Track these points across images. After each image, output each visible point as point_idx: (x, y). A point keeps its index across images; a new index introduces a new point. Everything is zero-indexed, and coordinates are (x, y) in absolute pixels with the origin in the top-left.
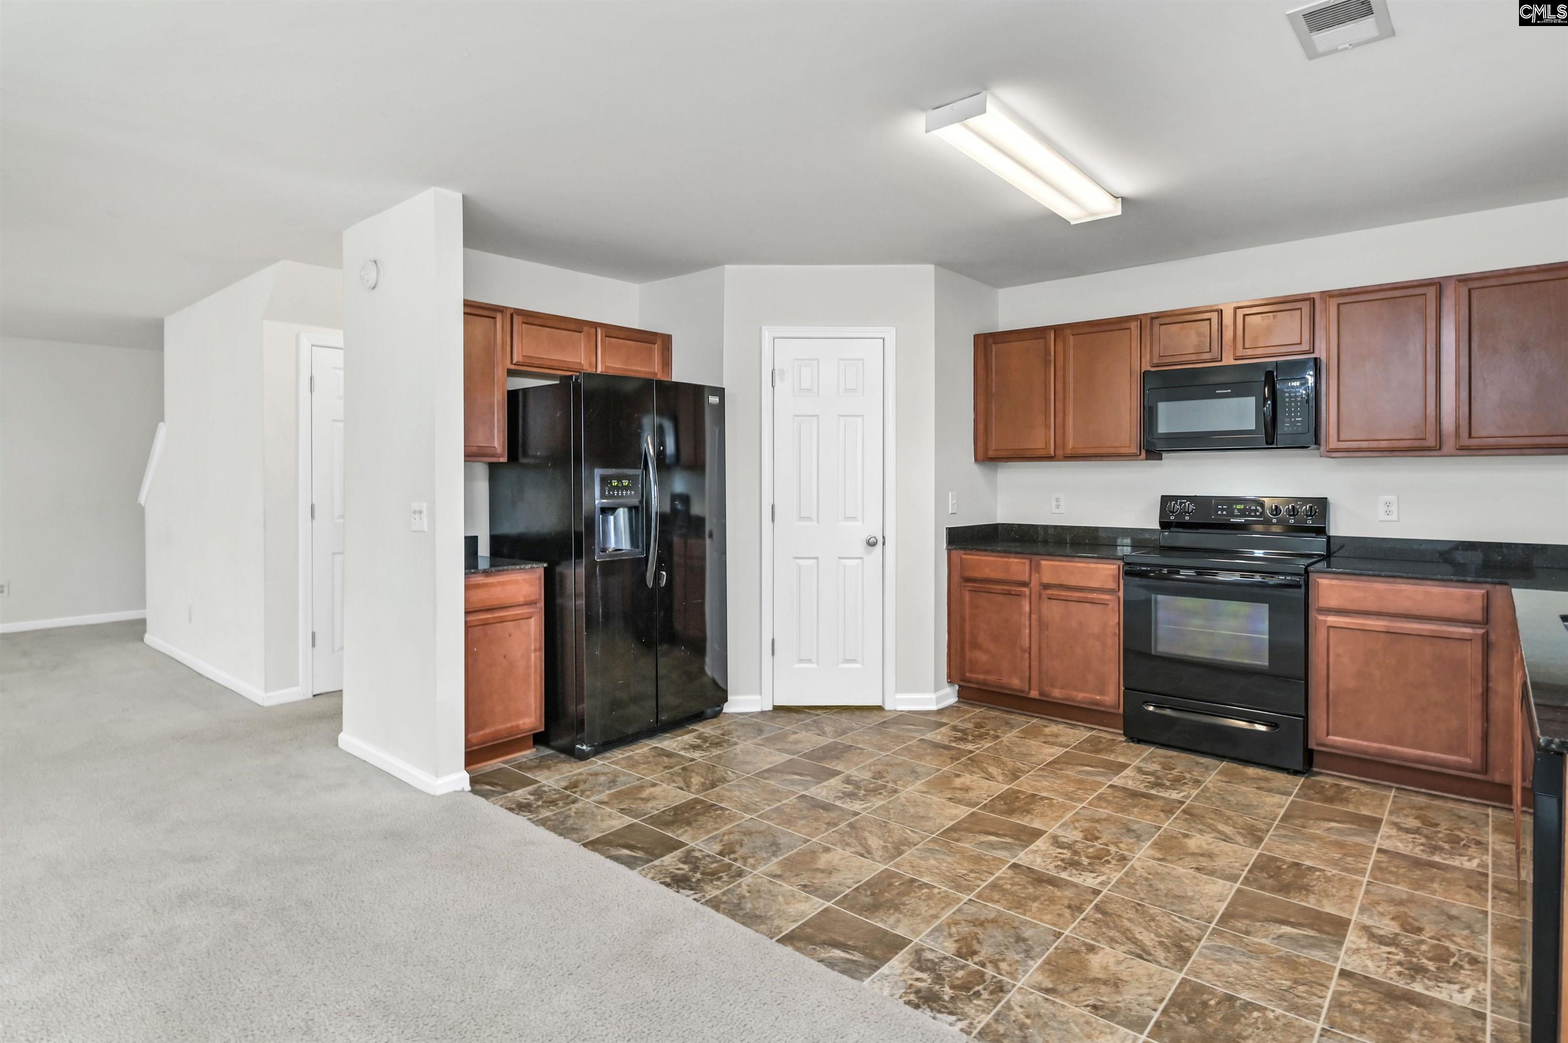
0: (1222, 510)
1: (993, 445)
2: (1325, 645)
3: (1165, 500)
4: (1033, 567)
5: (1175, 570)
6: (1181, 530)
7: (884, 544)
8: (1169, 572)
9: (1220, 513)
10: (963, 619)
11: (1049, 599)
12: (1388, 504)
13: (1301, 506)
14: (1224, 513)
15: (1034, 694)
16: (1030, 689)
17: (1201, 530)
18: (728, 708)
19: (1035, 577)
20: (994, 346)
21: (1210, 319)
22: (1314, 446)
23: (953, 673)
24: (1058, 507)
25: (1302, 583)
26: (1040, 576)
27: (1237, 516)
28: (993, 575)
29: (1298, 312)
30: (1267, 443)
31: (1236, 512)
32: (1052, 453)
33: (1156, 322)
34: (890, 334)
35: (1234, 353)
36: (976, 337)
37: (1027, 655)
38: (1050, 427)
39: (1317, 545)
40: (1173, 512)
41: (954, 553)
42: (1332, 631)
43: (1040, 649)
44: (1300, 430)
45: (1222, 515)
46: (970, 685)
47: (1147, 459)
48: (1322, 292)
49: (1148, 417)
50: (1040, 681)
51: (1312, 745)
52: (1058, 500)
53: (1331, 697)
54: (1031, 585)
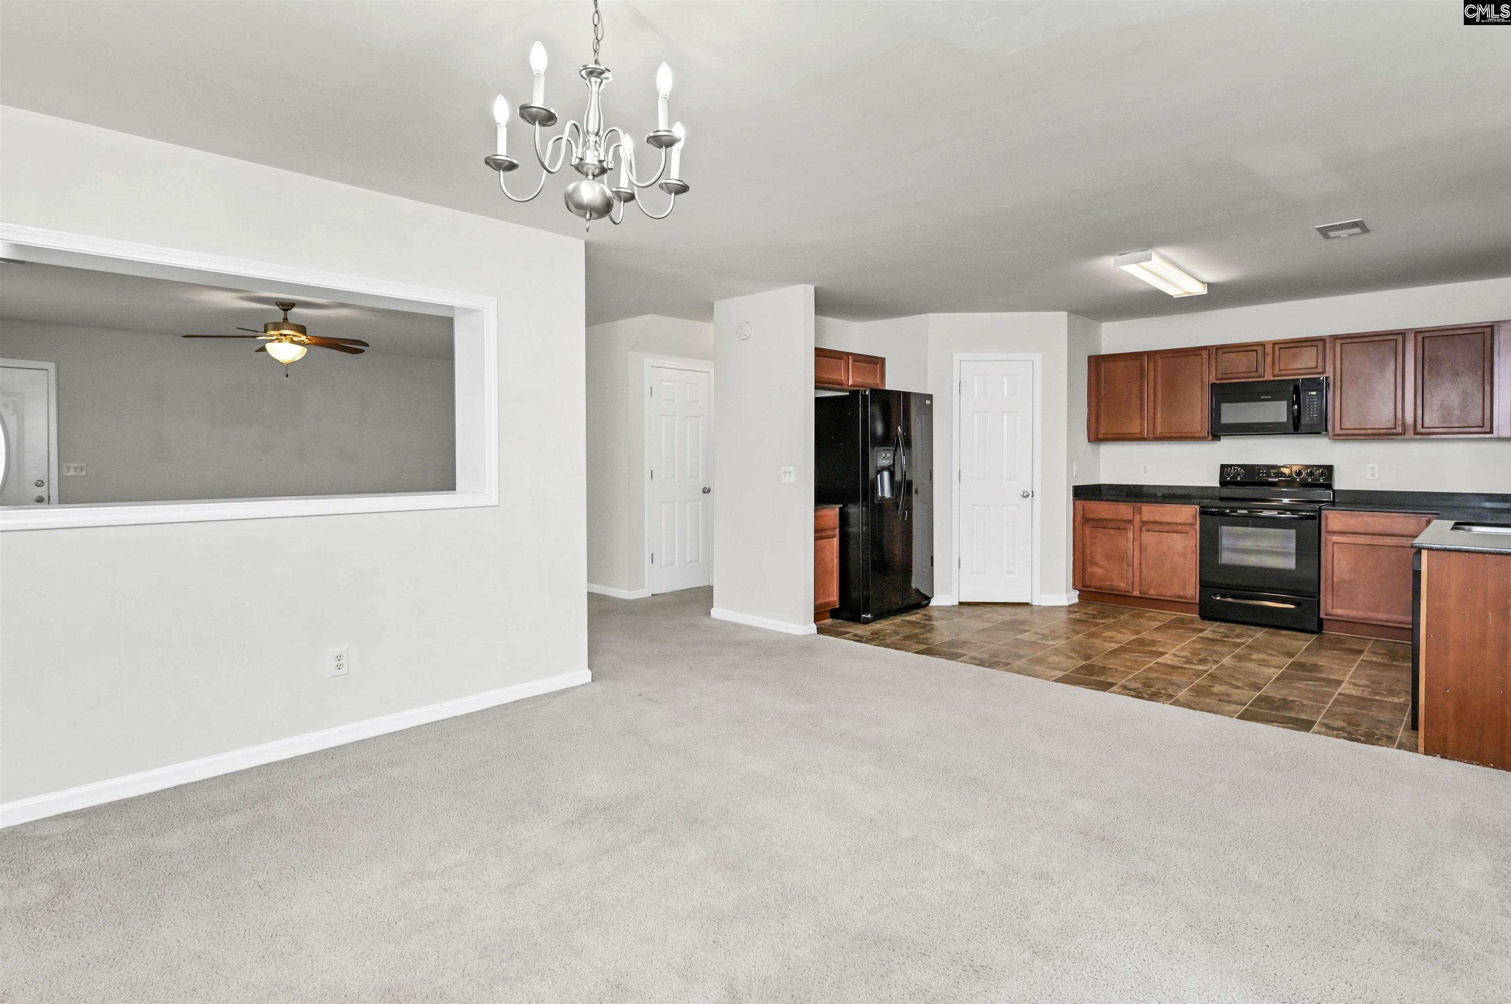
0: (1263, 473)
1: (1102, 431)
2: (1331, 555)
3: (1223, 467)
4: (1135, 511)
5: (1234, 510)
6: (1234, 487)
7: (1032, 496)
8: (1231, 512)
9: (1261, 475)
10: (1084, 545)
11: (1148, 531)
12: (1373, 469)
13: (1316, 470)
14: (1264, 475)
15: (1136, 593)
16: (1133, 590)
17: (1248, 487)
18: (933, 603)
19: (1137, 518)
20: (1103, 364)
21: (1256, 351)
22: (1324, 433)
23: (1077, 583)
24: (1145, 472)
25: (1317, 516)
26: (1141, 517)
27: (1273, 477)
28: (1106, 516)
29: (1315, 348)
30: (1294, 431)
31: (1272, 475)
32: (1146, 436)
33: (1220, 352)
34: (1038, 359)
35: (1273, 372)
36: (1090, 357)
37: (1131, 568)
38: (1144, 419)
39: (1327, 495)
40: (1229, 475)
41: (1078, 503)
42: (1335, 545)
43: (1140, 564)
44: (1316, 422)
45: (1263, 476)
46: (1089, 589)
47: (1212, 440)
48: (1330, 336)
49: (1216, 413)
50: (1141, 585)
51: (1322, 616)
52: (1145, 468)
53: (1334, 585)
54: (1135, 523)
